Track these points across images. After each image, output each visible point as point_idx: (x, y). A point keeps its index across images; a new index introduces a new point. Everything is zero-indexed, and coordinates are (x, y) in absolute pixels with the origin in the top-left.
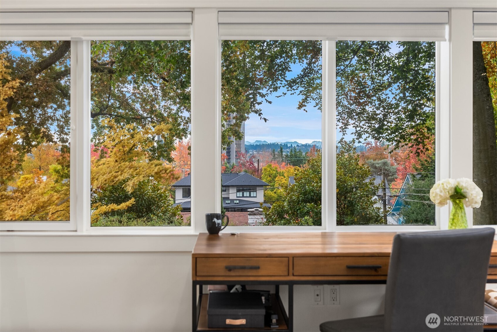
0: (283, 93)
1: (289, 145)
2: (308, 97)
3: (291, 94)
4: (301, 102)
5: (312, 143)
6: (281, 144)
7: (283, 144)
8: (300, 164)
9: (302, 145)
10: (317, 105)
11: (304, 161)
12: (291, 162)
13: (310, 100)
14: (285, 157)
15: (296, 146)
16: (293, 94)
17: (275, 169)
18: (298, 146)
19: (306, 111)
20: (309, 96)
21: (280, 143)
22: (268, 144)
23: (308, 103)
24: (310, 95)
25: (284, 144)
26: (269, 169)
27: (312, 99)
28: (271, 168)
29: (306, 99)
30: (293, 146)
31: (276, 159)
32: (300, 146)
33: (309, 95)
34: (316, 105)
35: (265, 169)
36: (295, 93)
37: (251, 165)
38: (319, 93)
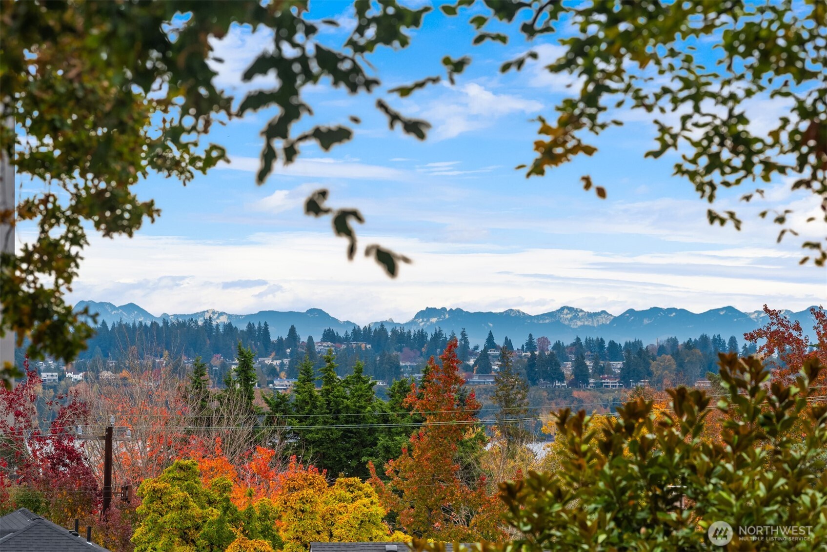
0: (447, 61)
1: (277, 333)
2: (608, 90)
3: (506, 68)
4: (553, 124)
5: (412, 323)
6: (229, 328)
7: (243, 327)
8: (358, 456)
9: (356, 332)
10: (665, 146)
11: (382, 440)
12: (307, 443)
13: (620, 104)
14: (266, 408)
15: (317, 339)
16: (520, 63)
17: (216, 496)
18: (329, 336)
19: (601, 193)
20: (608, 75)
21: (224, 320)
22: (154, 324)
23: (603, 126)
24: (619, 72)
25: (251, 327)
26: (179, 494)
27: (629, 99)
28: (189, 489)
29: (590, 99)
30: (304, 339)
31: (214, 427)
32: (346, 339)
33: (611, 68)
34: (657, 146)
35: (157, 495)
36: (534, 56)
37: (60, 461)
38: (688, 59)
